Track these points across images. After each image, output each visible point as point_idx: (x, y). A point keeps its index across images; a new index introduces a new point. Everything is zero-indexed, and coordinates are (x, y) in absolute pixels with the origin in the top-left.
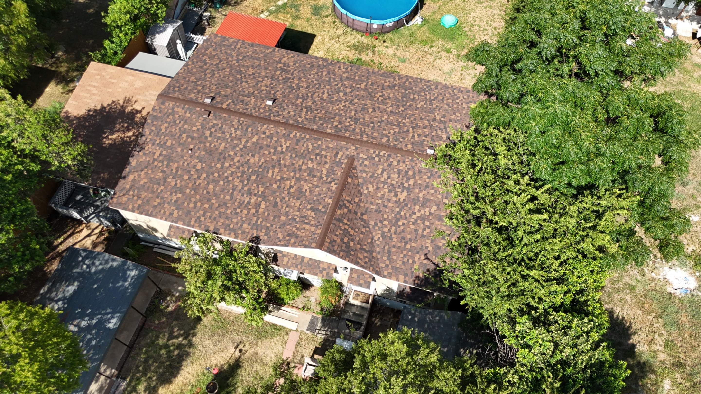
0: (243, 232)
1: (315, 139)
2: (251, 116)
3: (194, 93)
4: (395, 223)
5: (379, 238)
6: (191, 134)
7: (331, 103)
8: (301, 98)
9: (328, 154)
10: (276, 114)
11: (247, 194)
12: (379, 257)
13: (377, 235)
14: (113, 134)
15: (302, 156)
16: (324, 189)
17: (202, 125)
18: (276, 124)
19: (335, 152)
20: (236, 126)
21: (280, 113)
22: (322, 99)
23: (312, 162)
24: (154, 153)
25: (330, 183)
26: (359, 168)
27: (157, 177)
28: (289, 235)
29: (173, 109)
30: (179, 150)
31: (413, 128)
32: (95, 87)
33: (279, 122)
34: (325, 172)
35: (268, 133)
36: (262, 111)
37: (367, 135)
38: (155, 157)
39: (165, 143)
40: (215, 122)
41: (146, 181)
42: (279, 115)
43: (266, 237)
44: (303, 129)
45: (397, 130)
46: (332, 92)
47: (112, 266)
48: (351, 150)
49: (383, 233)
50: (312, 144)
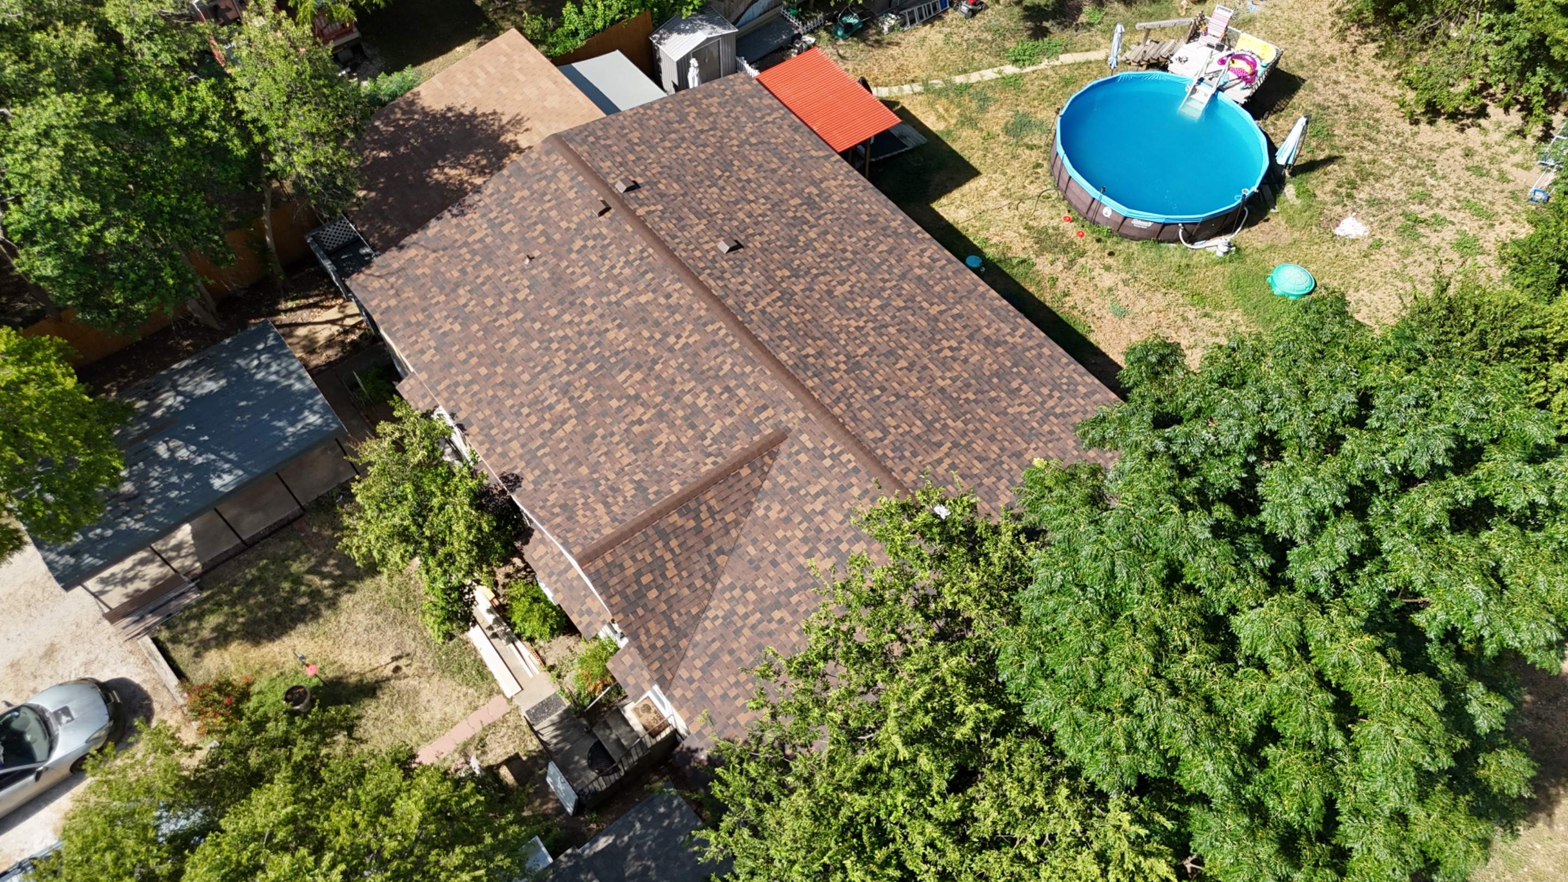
0: (504, 455)
1: (746, 357)
2: (670, 253)
3: (613, 162)
4: (766, 608)
5: (716, 617)
6: (550, 231)
7: (841, 309)
8: (791, 269)
9: (748, 400)
10: (719, 274)
11: (561, 389)
12: (690, 653)
13: (718, 608)
14: (454, 168)
15: (700, 377)
16: (689, 461)
17: (581, 224)
18: (700, 291)
19: (762, 402)
20: (631, 258)
21: (727, 275)
22: (830, 293)
23: (707, 399)
24: (474, 232)
25: (709, 455)
26: (782, 460)
27: (448, 275)
28: (564, 507)
29: (557, 171)
30: (514, 247)
31: (955, 445)
32: (487, 73)
33: (707, 290)
34: (716, 429)
35: (673, 301)
36: (698, 253)
37: (849, 405)
38: (470, 240)
39: (502, 224)
40: (604, 231)
41: (427, 271)
42: (721, 278)
43: (531, 487)
44: (741, 327)
45: (917, 431)
46: (862, 289)
47: (290, 386)
48: (793, 417)
49: (733, 612)
50: (733, 365)
